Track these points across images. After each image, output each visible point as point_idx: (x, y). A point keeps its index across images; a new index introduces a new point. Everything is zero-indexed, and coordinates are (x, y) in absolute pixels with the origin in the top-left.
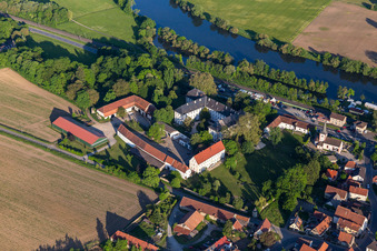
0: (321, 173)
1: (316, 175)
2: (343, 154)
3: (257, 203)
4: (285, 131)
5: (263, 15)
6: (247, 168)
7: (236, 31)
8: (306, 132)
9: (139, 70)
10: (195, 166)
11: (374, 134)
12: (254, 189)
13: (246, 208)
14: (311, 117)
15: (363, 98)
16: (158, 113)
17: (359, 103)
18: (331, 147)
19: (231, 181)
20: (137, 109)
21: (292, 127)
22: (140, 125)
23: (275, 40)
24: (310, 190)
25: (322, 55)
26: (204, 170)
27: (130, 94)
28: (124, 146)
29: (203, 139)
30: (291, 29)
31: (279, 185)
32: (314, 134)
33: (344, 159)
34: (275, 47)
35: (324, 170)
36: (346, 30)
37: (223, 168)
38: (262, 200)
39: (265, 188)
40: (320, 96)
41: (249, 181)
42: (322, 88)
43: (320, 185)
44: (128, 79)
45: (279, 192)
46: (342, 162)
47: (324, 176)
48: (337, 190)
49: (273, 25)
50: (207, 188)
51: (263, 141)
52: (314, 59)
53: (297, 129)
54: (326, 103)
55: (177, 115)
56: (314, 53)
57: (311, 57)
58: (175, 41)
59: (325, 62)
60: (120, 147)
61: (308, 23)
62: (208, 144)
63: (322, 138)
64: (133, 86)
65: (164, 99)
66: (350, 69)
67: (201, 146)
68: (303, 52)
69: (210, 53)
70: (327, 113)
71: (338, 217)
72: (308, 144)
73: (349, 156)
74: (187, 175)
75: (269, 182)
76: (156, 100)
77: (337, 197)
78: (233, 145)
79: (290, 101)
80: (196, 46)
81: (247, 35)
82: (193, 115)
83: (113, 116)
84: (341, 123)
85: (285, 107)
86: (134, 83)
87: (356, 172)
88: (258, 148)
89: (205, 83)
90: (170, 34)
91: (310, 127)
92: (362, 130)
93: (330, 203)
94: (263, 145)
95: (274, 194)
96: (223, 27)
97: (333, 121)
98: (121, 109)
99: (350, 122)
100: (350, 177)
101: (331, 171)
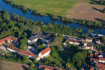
1: (86, 56)
4: (71, 45)
5: (51, 8)
6: (60, 56)
7: (42, 14)
8: (79, 44)
10: (41, 56)
11: (103, 44)
12: (64, 62)
13: (63, 67)
14: (78, 40)
15: (97, 33)
16: (21, 41)
17: (96, 35)
18: (89, 48)
19: (55, 60)
20: (12, 41)
21: (73, 43)
22: (15, 46)
23: (58, 16)
24: (85, 61)
25: (78, 20)
26: (44, 57)
27: (8, 36)
28: (11, 53)
29: (42, 47)
30: (64, 12)
32: (82, 44)
33: (94, 51)
34: (59, 19)
35: (88, 54)
36: (85, 11)
37: (51, 56)
38: (68, 64)
39: (68, 61)
40: (81, 34)
41: (62, 60)
42: (81, 31)
43: (88, 59)
45: (74, 61)
47: (88, 56)
48: (94, 59)
49: (56, 11)
52: (75, 22)
53: (75, 43)
54: (83, 35)
55: (29, 41)
57: (74, 21)
58: (19, 19)
59: (80, 22)
61: (70, 10)
63: (85, 45)
65: (23, 36)
66: (90, 24)
68: (70, 19)
69: (34, 22)
70: (85, 38)
71: (96, 67)
72: (80, 48)
73: (96, 50)
74: (38, 59)
75: (70, 59)
76: (19, 37)
77: (95, 61)
79: (70, 35)
80: (28, 20)
81: (47, 15)
83: (3, 44)
84: (91, 41)
85: (68, 37)
86: (9, 32)
87: (100, 54)
88: (62, 50)
90: (16, 16)
91: (80, 42)
92: (99, 42)
93: (92, 63)
94: (64, 49)
95: (72, 62)
96: (37, 13)
97: (87, 40)
98: (6, 41)
100: (98, 56)
101: (91, 55)
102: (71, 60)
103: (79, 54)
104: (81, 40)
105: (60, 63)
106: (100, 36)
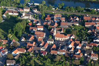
1: (25, 25)
3: (8, 36)
8: (17, 14)
11: (40, 12)
12: (6, 33)
13: (5, 38)
14: (17, 10)
15: (33, 2)
17: (32, 4)
18: (27, 17)
21: (12, 14)
24: (24, 30)
31: (14, 29)
32: (20, 15)
33: (32, 20)
38: (10, 35)
39: (9, 32)
40: (19, 4)
41: (3, 31)
43: (27, 28)
45: (15, 31)
47: (28, 25)
48: (33, 28)
51: (3, 19)
53: (14, 14)
54: (21, 5)
70: (23, 8)
71: (36, 35)
72: (19, 18)
73: (34, 19)
75: (10, 30)
77: (34, 30)
79: (8, 6)
84: (28, 10)
85: (7, 9)
87: (38, 22)
88: (2, 21)
92: (36, 11)
93: (32, 32)
94: (4, 21)
95: (13, 33)
97: (25, 10)
99: (31, 9)
100: (36, 24)
101: (30, 24)
102: (12, 30)
103: (19, 25)
104: (19, 10)
105: (2, 34)
106: (37, 5)
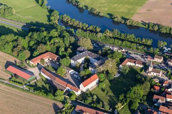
0: (151, 88)
1: (148, 90)
2: (162, 77)
3: (117, 106)
4: (130, 67)
5: (116, 5)
7: (101, 14)
8: (142, 66)
9: (51, 38)
10: (83, 88)
12: (115, 99)
13: (111, 109)
16: (62, 61)
17: (170, 49)
18: (155, 74)
19: (102, 95)
20: (51, 59)
21: (134, 64)
22: (53, 68)
23: (123, 18)
24: (145, 98)
25: (149, 24)
26: (88, 90)
27: (47, 51)
29: (87, 73)
30: (132, 11)
31: (128, 96)
32: (146, 67)
34: (123, 22)
35: (152, 87)
36: (161, 10)
37: (98, 88)
38: (119, 104)
39: (121, 98)
41: (112, 95)
42: (149, 42)
43: (150, 95)
44: (45, 44)
45: (128, 100)
46: (162, 81)
47: (152, 90)
48: (159, 97)
49: (122, 10)
50: (89, 100)
51: (119, 72)
52: (144, 27)
53: (137, 65)
54: (151, 50)
55: (72, 62)
56: (144, 24)
57: (143, 26)
58: (69, 22)
59: (150, 28)
60: (43, 80)
61: (140, 8)
62: (89, 76)
63: (151, 69)
64: (48, 47)
65: (65, 53)
66: (164, 31)
67: (85, 77)
68: (138, 23)
69: (88, 27)
70: (153, 56)
71: (161, 112)
72: (143, 73)
73: (165, 78)
74: (78, 93)
75: (123, 95)
76: (60, 54)
77: (160, 101)
78: (103, 76)
79: (133, 50)
80: (81, 24)
81: (108, 16)
82: (81, 61)
83: (38, 64)
85: (130, 53)
86: (49, 46)
87: (170, 86)
88: (116, 76)
89: (86, 43)
90: (67, 18)
91: (144, 64)
93: (156, 104)
94: (119, 75)
95: (126, 101)
96: (95, 12)
98: (42, 60)
99: (165, 59)
100: (166, 90)
101: (156, 87)
102: (125, 97)
104: (147, 58)
105: (109, 100)
